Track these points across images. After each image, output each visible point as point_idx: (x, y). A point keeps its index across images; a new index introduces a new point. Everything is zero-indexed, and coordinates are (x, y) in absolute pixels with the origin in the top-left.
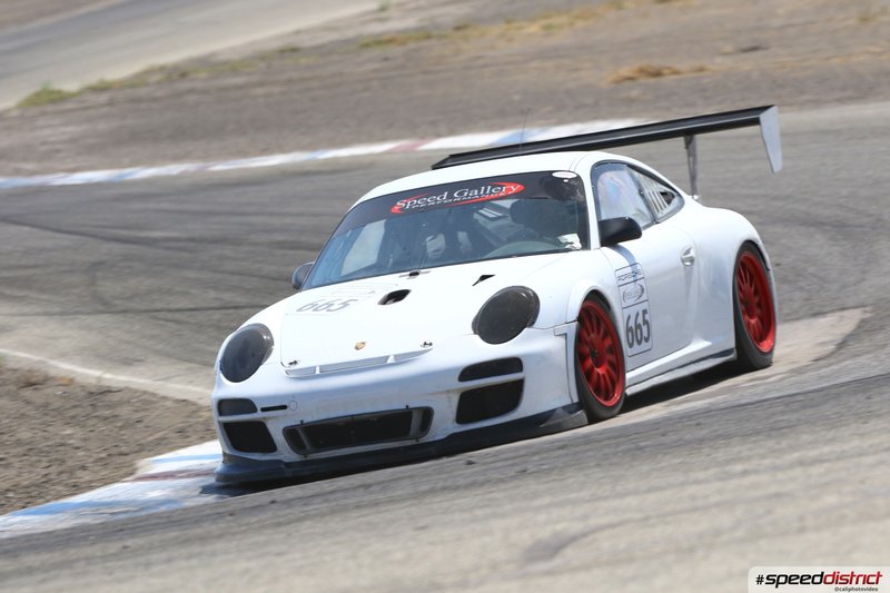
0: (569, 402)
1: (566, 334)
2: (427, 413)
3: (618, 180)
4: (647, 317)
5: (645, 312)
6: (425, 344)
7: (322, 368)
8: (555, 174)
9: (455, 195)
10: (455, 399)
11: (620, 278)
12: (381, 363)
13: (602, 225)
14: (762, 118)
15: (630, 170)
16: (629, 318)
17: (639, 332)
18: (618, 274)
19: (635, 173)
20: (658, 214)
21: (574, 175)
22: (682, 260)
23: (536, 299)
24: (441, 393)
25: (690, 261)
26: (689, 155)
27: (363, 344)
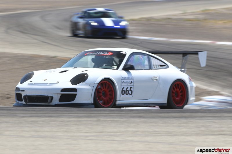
0: (90, 102)
1: (94, 86)
2: (52, 98)
3: (141, 58)
4: (132, 89)
5: (132, 88)
6: (58, 82)
7: (35, 83)
8: (121, 52)
9: (99, 53)
10: (59, 96)
11: (123, 78)
12: (46, 84)
13: (125, 65)
14: (199, 53)
15: (150, 56)
16: (124, 88)
17: (127, 92)
18: (122, 77)
19: (152, 58)
20: (153, 68)
21: (125, 53)
22: (152, 79)
23: (87, 76)
24: (56, 93)
25: (154, 80)
26: (183, 59)
27: (46, 80)
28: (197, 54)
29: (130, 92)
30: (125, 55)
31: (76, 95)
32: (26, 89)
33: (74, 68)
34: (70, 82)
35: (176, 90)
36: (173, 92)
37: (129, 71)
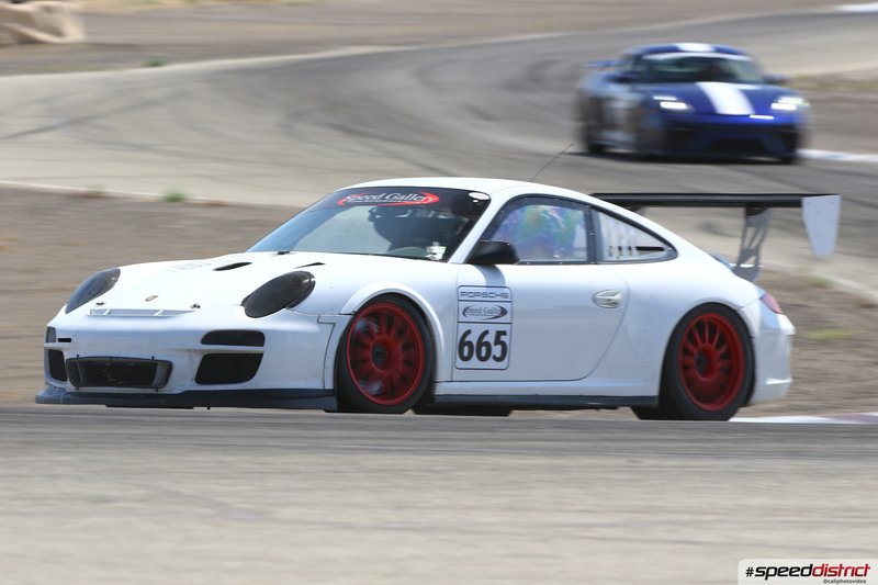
0: (321, 387)
1: (334, 324)
2: (169, 366)
4: (503, 338)
5: (504, 333)
6: (195, 306)
9: (388, 197)
10: (197, 360)
11: (463, 294)
12: (149, 314)
13: (480, 244)
14: (806, 200)
15: (593, 211)
16: (468, 332)
17: (484, 349)
18: (462, 289)
19: (602, 216)
20: (607, 258)
21: (487, 198)
22: (594, 300)
23: (311, 286)
24: (183, 350)
25: (608, 303)
26: (748, 225)
27: (155, 297)
28: (798, 204)
29: (497, 350)
30: (486, 203)
31: (259, 357)
32: (78, 333)
33: (281, 253)
34: (243, 304)
35: (701, 345)
36: (687, 352)
37: (498, 266)
